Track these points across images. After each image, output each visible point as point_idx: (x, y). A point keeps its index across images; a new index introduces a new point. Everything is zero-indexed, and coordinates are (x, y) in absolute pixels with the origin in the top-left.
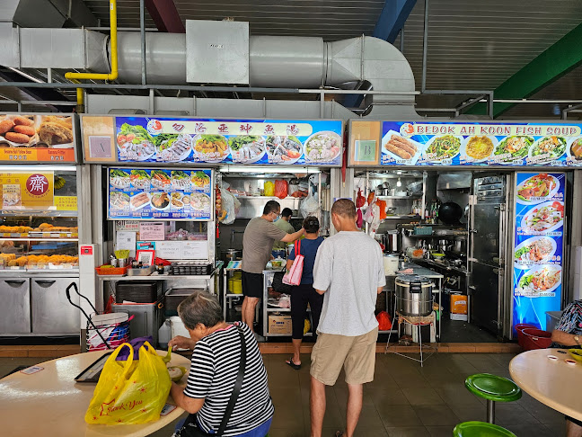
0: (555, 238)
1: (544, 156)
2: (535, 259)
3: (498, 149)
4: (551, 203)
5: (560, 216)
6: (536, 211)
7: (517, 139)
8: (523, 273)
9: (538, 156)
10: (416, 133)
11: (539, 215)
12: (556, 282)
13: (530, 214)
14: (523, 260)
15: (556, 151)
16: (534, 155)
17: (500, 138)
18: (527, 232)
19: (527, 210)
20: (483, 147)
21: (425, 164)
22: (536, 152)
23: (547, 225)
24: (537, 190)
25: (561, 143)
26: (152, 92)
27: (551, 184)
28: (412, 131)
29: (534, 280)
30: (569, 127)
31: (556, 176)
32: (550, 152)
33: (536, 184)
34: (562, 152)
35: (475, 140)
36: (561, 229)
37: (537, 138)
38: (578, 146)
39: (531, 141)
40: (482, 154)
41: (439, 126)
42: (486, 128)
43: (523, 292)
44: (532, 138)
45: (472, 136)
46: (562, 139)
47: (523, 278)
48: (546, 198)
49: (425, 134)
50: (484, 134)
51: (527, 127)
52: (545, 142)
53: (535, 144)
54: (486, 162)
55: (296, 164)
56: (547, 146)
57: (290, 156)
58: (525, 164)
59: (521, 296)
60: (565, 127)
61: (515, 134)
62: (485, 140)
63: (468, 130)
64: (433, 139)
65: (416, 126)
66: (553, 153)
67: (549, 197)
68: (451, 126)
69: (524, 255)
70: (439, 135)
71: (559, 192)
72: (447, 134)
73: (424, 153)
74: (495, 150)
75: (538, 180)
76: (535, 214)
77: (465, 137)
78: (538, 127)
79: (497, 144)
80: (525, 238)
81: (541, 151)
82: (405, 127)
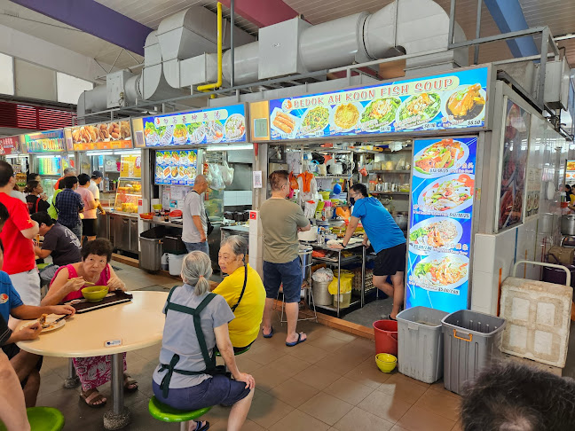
0: (461, 221)
1: (414, 119)
2: (434, 244)
3: (363, 115)
4: (457, 176)
5: (468, 193)
6: (437, 185)
7: (382, 103)
8: (418, 259)
9: (407, 120)
10: (293, 108)
11: (441, 191)
12: (462, 277)
13: (429, 189)
14: (420, 244)
15: (427, 111)
16: (402, 119)
17: (364, 103)
18: (425, 211)
19: (426, 184)
20: (350, 115)
21: (302, 137)
22: (404, 115)
23: (449, 204)
24: (438, 160)
25: (434, 100)
26: (237, 92)
27: (458, 151)
28: (290, 106)
29: (432, 270)
30: (443, 79)
31: (464, 141)
32: (420, 113)
33: (437, 152)
34: (435, 112)
35: (341, 108)
36: (468, 210)
37: (403, 98)
38: (457, 101)
39: (398, 103)
40: (349, 122)
41: (310, 98)
42: (351, 95)
43: (419, 283)
44: (398, 99)
45: (339, 105)
46: (434, 96)
47: (418, 266)
48: (450, 170)
49: (300, 108)
50: (349, 101)
51: (392, 86)
52: (414, 101)
53: (402, 105)
54: (353, 131)
55: (221, 143)
56: (416, 107)
57: (218, 136)
58: (393, 130)
59: (417, 287)
60: (438, 80)
61: (380, 97)
62: (350, 107)
63: (334, 99)
64: (306, 112)
65: (293, 101)
66: (424, 114)
67: (455, 168)
68: (321, 96)
69: (420, 238)
70: (311, 108)
71: (467, 162)
72: (317, 106)
73: (301, 127)
74: (361, 118)
75: (441, 148)
76: (435, 190)
77: (333, 106)
78: (405, 84)
79: (362, 110)
80: (423, 217)
81: (410, 113)
82: (285, 103)
